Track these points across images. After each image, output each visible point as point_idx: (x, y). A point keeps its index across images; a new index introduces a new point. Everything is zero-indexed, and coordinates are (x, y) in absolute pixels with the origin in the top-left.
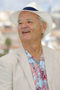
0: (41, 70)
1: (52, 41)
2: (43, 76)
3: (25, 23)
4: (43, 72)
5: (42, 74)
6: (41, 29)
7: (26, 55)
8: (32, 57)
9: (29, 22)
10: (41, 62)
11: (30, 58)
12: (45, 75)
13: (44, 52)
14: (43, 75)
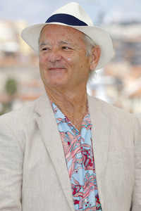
0: (84, 148)
1: (106, 86)
2: (88, 160)
3: (56, 51)
4: (87, 151)
5: (86, 156)
6: (88, 61)
7: (53, 114)
8: (66, 120)
9: (64, 48)
10: (84, 131)
11: (62, 122)
12: (90, 160)
13: (91, 109)
14: (87, 158)
